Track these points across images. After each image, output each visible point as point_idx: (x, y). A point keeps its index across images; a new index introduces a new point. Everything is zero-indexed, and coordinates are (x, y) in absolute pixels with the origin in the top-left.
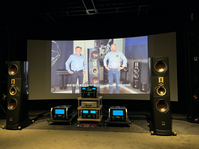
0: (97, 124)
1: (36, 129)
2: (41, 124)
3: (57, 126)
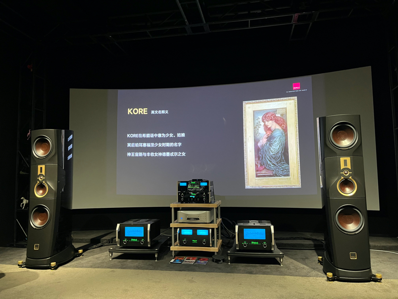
0: (212, 258)
1: (86, 267)
2: (97, 258)
3: (129, 262)
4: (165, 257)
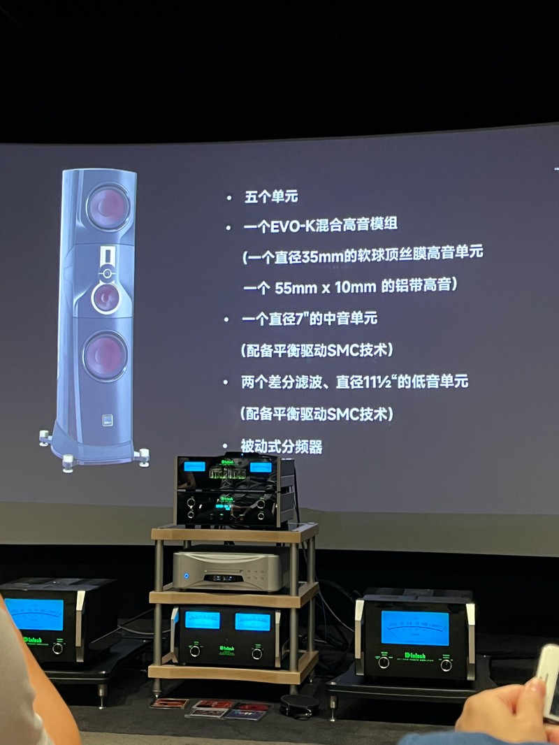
0: (278, 706)
4: (129, 698)
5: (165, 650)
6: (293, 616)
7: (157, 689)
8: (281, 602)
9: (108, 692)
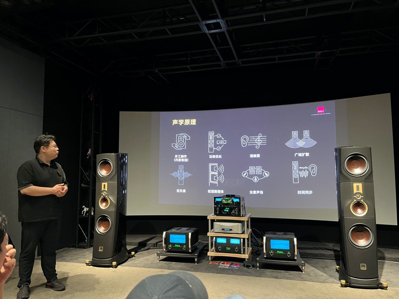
0: (243, 264)
3: (173, 264)
4: (203, 260)
5: (212, 247)
6: (246, 240)
7: (210, 259)
8: (243, 236)
9: (198, 259)
